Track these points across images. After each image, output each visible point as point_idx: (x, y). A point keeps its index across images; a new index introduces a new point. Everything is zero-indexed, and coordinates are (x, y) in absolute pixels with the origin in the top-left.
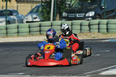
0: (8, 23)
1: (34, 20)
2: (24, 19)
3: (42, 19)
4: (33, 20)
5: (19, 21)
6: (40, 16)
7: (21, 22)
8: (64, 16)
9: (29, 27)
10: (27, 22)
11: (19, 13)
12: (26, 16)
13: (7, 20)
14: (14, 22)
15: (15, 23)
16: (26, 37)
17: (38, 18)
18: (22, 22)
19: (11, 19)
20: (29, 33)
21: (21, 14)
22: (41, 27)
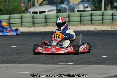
0: (59, 12)
1: (86, 9)
2: (75, 8)
3: (94, 8)
4: (84, 9)
5: (70, 10)
6: (91, 5)
7: (73, 10)
8: (115, 6)
9: (80, 17)
10: (78, 11)
11: (71, 1)
12: (78, 5)
13: (58, 8)
14: (65, 10)
15: (66, 12)
16: (77, 26)
17: (89, 7)
18: (74, 12)
19: (62, 7)
20: (80, 22)
21: (72, 3)
22: (92, 17)
